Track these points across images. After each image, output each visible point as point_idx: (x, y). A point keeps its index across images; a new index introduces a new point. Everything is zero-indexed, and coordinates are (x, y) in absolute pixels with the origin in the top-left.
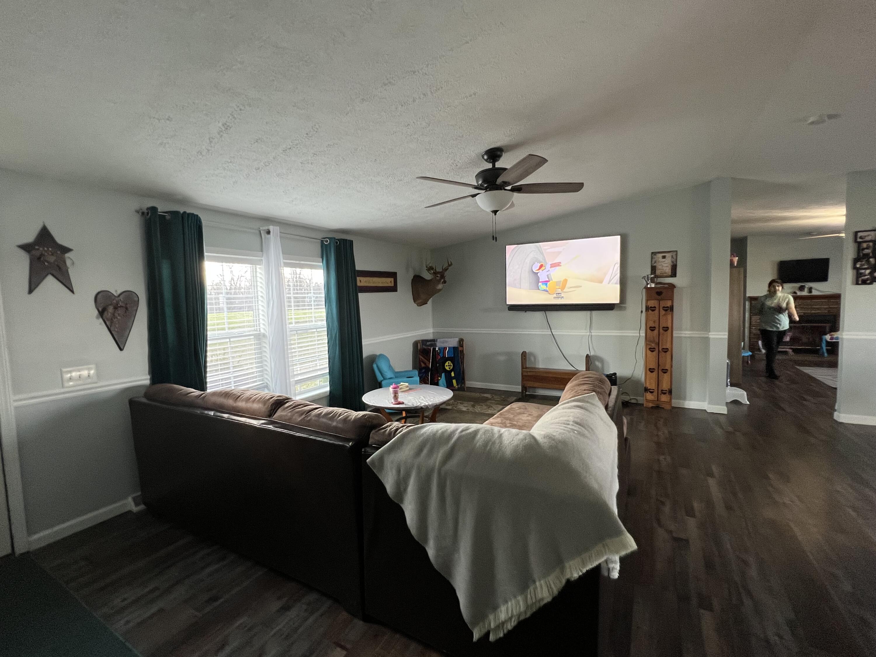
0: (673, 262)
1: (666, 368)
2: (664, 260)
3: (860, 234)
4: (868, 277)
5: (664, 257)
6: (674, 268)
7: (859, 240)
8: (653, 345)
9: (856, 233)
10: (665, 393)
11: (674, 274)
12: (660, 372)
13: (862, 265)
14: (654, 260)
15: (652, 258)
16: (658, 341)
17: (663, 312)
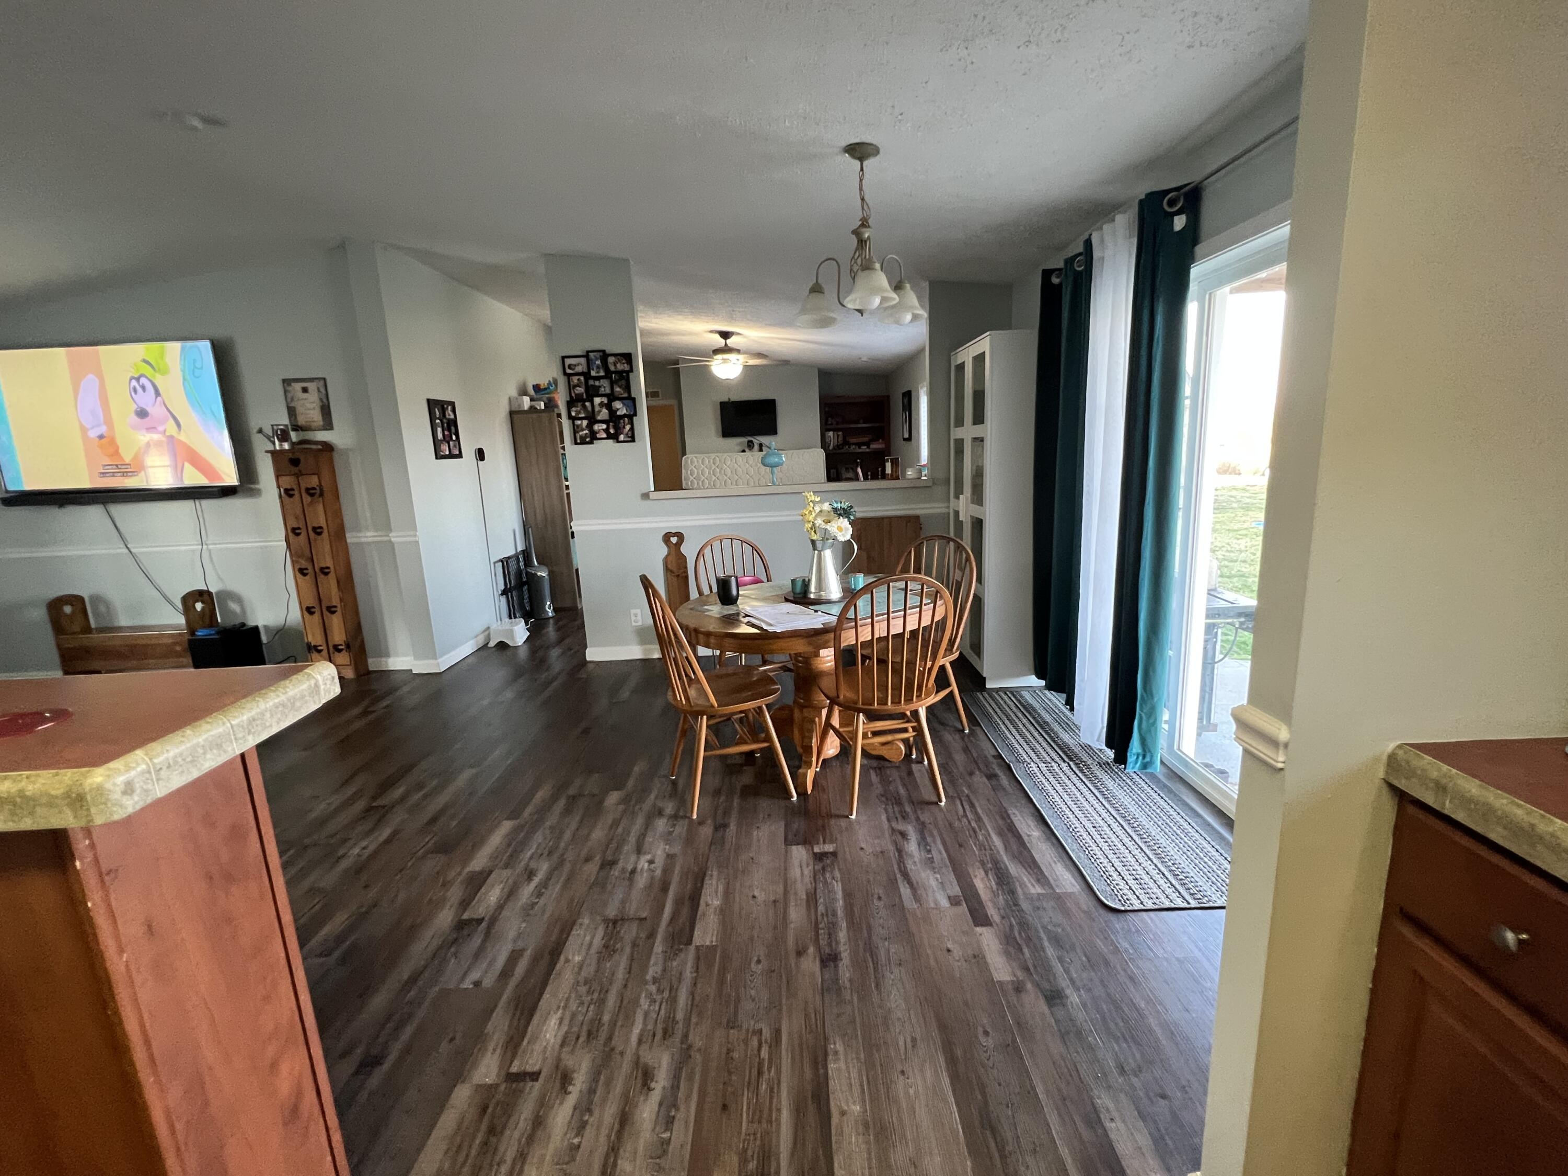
0: (321, 400)
1: (334, 604)
2: (305, 395)
3: (568, 361)
4: (587, 432)
5: (305, 390)
6: (326, 410)
7: (569, 371)
8: (304, 564)
9: (563, 358)
10: (340, 651)
11: (328, 425)
12: (325, 612)
13: (578, 412)
14: (289, 396)
15: (286, 392)
16: (310, 555)
17: (307, 499)
